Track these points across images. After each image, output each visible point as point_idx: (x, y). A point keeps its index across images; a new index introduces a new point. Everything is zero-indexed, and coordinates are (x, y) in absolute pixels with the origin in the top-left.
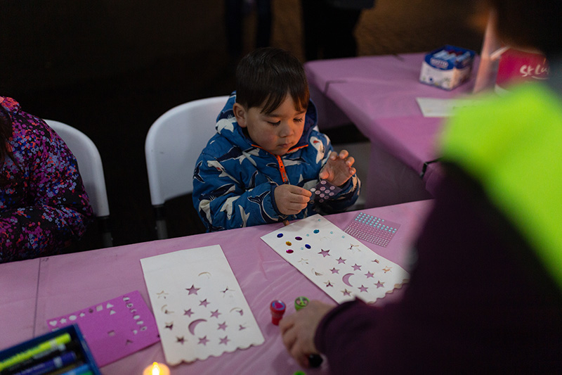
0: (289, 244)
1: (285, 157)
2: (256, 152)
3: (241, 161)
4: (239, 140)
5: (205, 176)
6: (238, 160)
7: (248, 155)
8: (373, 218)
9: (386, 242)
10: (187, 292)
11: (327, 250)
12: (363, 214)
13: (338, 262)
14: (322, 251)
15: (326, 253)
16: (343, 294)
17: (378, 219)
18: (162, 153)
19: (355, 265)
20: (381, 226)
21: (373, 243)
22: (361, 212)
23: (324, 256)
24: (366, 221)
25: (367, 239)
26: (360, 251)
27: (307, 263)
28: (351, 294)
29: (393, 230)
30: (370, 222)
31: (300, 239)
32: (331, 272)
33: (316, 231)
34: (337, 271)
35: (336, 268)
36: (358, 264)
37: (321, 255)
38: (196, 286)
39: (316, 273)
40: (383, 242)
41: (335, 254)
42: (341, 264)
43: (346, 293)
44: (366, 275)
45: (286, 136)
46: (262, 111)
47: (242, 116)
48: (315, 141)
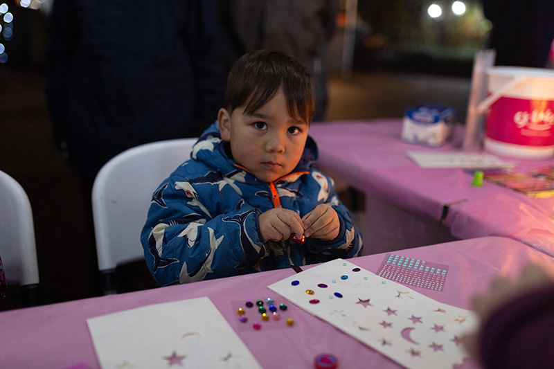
0: (311, 293)
1: (280, 185)
2: (241, 177)
3: (221, 188)
4: (220, 161)
5: (167, 201)
6: (218, 185)
7: (231, 181)
8: (410, 260)
9: (439, 285)
10: (167, 362)
11: (366, 299)
12: (395, 257)
13: (386, 314)
14: (360, 300)
15: (366, 302)
16: (409, 355)
17: (416, 261)
18: (114, 202)
19: (413, 316)
20: (424, 268)
21: (423, 287)
22: (392, 254)
23: (365, 306)
24: (403, 263)
25: (413, 283)
26: (412, 298)
27: (344, 315)
28: (422, 354)
29: (441, 272)
30: (408, 264)
31: (324, 286)
32: (382, 327)
33: (344, 278)
34: (389, 325)
35: (388, 321)
36: (417, 316)
37: (361, 305)
38: (179, 353)
39: (361, 328)
40: (435, 286)
41: (379, 304)
42: (392, 315)
43: (414, 353)
44: (433, 329)
45: (272, 151)
46: (245, 111)
47: (227, 127)
48: (318, 177)
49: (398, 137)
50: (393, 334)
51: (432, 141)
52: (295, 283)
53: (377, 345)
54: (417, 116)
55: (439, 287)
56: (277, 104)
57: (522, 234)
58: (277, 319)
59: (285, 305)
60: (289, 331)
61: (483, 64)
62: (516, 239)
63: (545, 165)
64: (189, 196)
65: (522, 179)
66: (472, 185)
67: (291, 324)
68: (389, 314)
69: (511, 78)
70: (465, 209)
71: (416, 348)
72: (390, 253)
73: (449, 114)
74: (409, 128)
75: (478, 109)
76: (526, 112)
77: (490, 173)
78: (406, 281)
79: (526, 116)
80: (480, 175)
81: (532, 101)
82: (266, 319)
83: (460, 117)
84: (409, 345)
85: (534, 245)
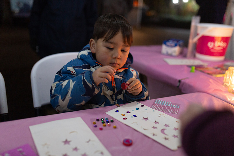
0: (123, 115)
4: (90, 60)
7: (94, 69)
8: (165, 102)
9: (176, 112)
10: (63, 143)
11: (147, 117)
12: (158, 100)
13: (155, 123)
14: (144, 118)
15: (146, 119)
16: (164, 140)
17: (167, 102)
18: (40, 79)
19: (166, 124)
20: (170, 105)
21: (170, 113)
22: (157, 99)
23: (146, 120)
24: (162, 103)
25: (166, 111)
26: (166, 117)
27: (137, 124)
28: (169, 139)
29: (177, 106)
30: (164, 104)
31: (129, 112)
32: (153, 128)
33: (137, 109)
34: (156, 128)
35: (155, 126)
36: (167, 124)
37: (144, 120)
38: (68, 140)
39: (144, 129)
40: (175, 112)
41: (152, 119)
42: (157, 124)
43: (166, 139)
44: (174, 129)
45: (115, 58)
46: (104, 40)
47: (94, 47)
48: (132, 70)
49: (160, 52)
50: (158, 131)
51: (174, 54)
52: (117, 111)
53: (151, 136)
54: (168, 44)
55: (176, 113)
56: (118, 38)
57: (210, 91)
58: (109, 125)
59: (113, 120)
60: (114, 130)
61: (195, 22)
62: (208, 94)
63: (220, 64)
64: (72, 74)
65: (211, 69)
66: (190, 72)
67: (115, 128)
68: (156, 124)
69: (207, 28)
70: (187, 81)
71: (167, 137)
72: (156, 99)
73: (181, 43)
74: (165, 49)
75: (193, 40)
76: (212, 42)
77: (198, 67)
78: (163, 110)
79: (213, 44)
80: (194, 68)
81: (215, 37)
82: (105, 126)
83: (185, 44)
84: (164, 136)
85: (216, 96)
